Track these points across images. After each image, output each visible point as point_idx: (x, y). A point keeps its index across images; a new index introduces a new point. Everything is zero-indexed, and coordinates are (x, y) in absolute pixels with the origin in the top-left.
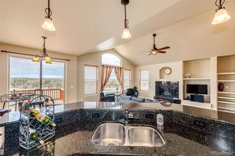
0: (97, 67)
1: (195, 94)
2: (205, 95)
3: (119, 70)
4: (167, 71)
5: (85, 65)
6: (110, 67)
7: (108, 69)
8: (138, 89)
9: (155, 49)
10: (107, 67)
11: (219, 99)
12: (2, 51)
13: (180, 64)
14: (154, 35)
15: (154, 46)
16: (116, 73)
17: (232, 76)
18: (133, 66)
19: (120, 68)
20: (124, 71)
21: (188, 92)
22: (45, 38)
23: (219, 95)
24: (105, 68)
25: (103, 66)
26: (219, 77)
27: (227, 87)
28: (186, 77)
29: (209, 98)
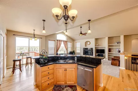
0: (55, 41)
1: (99, 54)
2: (104, 54)
3: (66, 42)
4: (89, 43)
5: (49, 40)
6: (61, 41)
7: (60, 42)
8: (75, 52)
9: (81, 33)
10: (60, 41)
11: (109, 56)
12: (13, 35)
13: (94, 40)
14: (81, 27)
15: (81, 32)
16: (64, 44)
17: (114, 46)
18: (73, 40)
19: (66, 41)
20: (68, 43)
21: (97, 53)
22: (34, 30)
23: (109, 54)
24: (59, 42)
25: (58, 40)
26: (109, 46)
27: (112, 50)
28: (96, 46)
29: (105, 55)
